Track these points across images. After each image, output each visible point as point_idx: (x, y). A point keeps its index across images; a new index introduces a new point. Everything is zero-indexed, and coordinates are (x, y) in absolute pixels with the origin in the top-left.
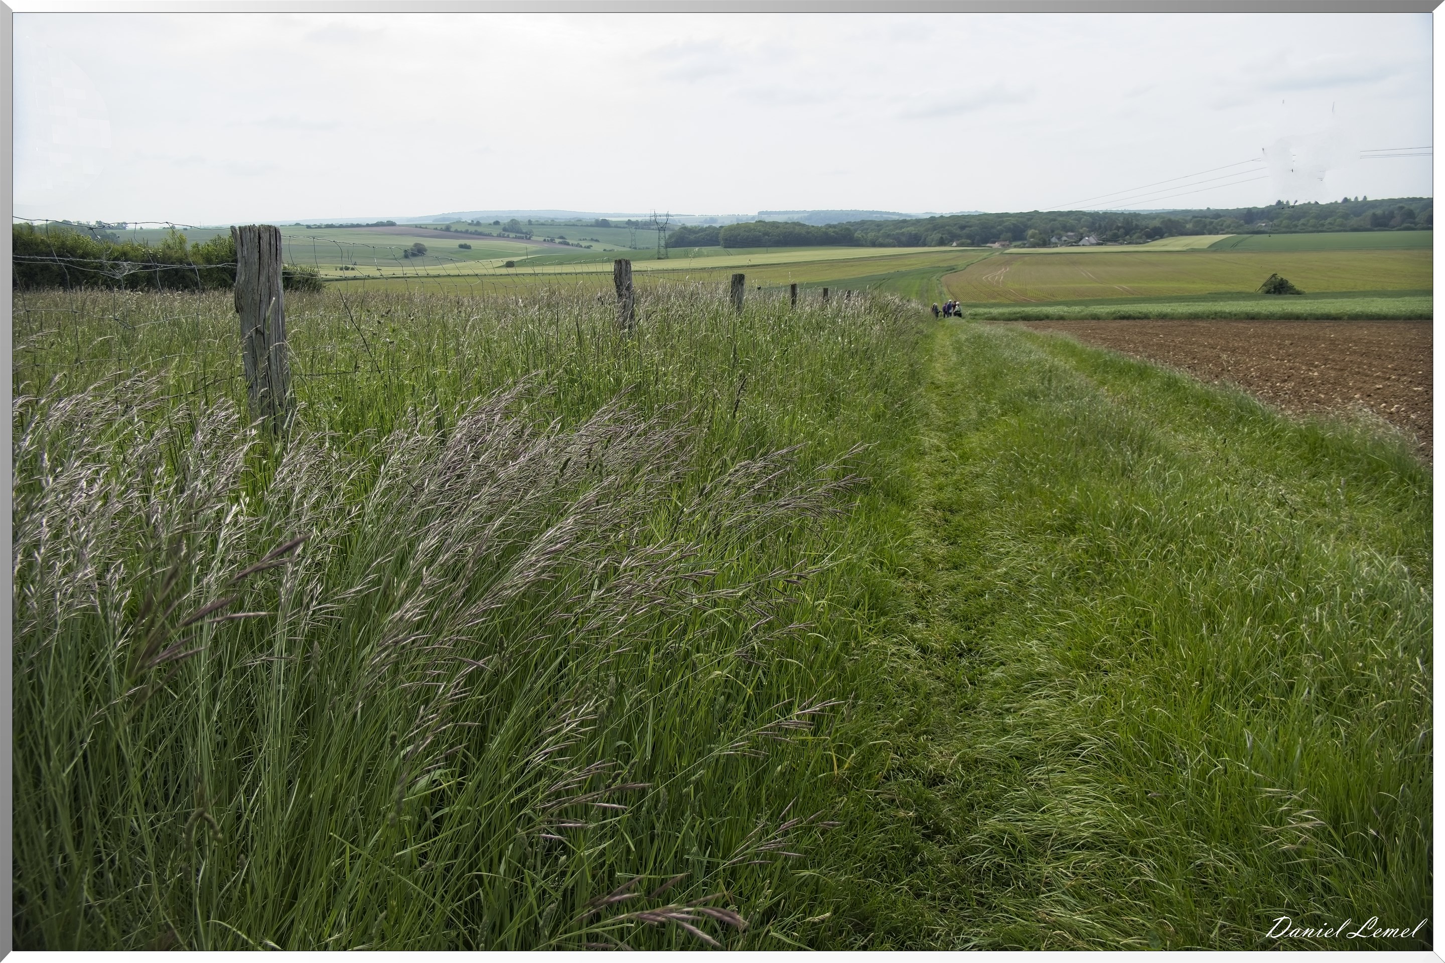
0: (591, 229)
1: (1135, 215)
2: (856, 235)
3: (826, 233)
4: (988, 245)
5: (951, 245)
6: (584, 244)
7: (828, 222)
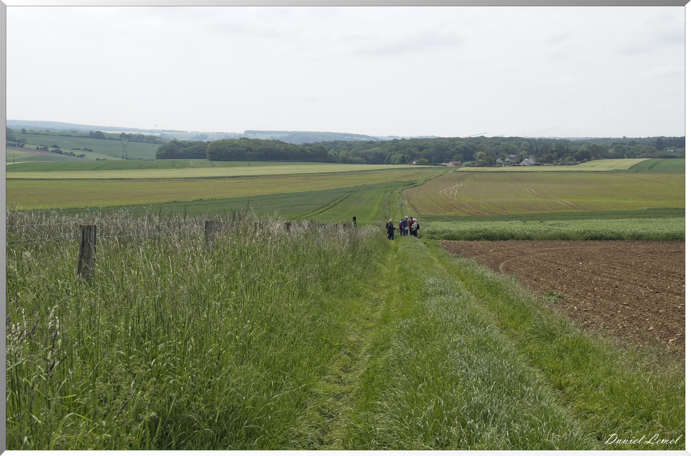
0: (85, 140)
1: (566, 141)
2: (329, 153)
3: (303, 151)
4: (443, 164)
5: (411, 164)
6: (77, 153)
7: (306, 141)
